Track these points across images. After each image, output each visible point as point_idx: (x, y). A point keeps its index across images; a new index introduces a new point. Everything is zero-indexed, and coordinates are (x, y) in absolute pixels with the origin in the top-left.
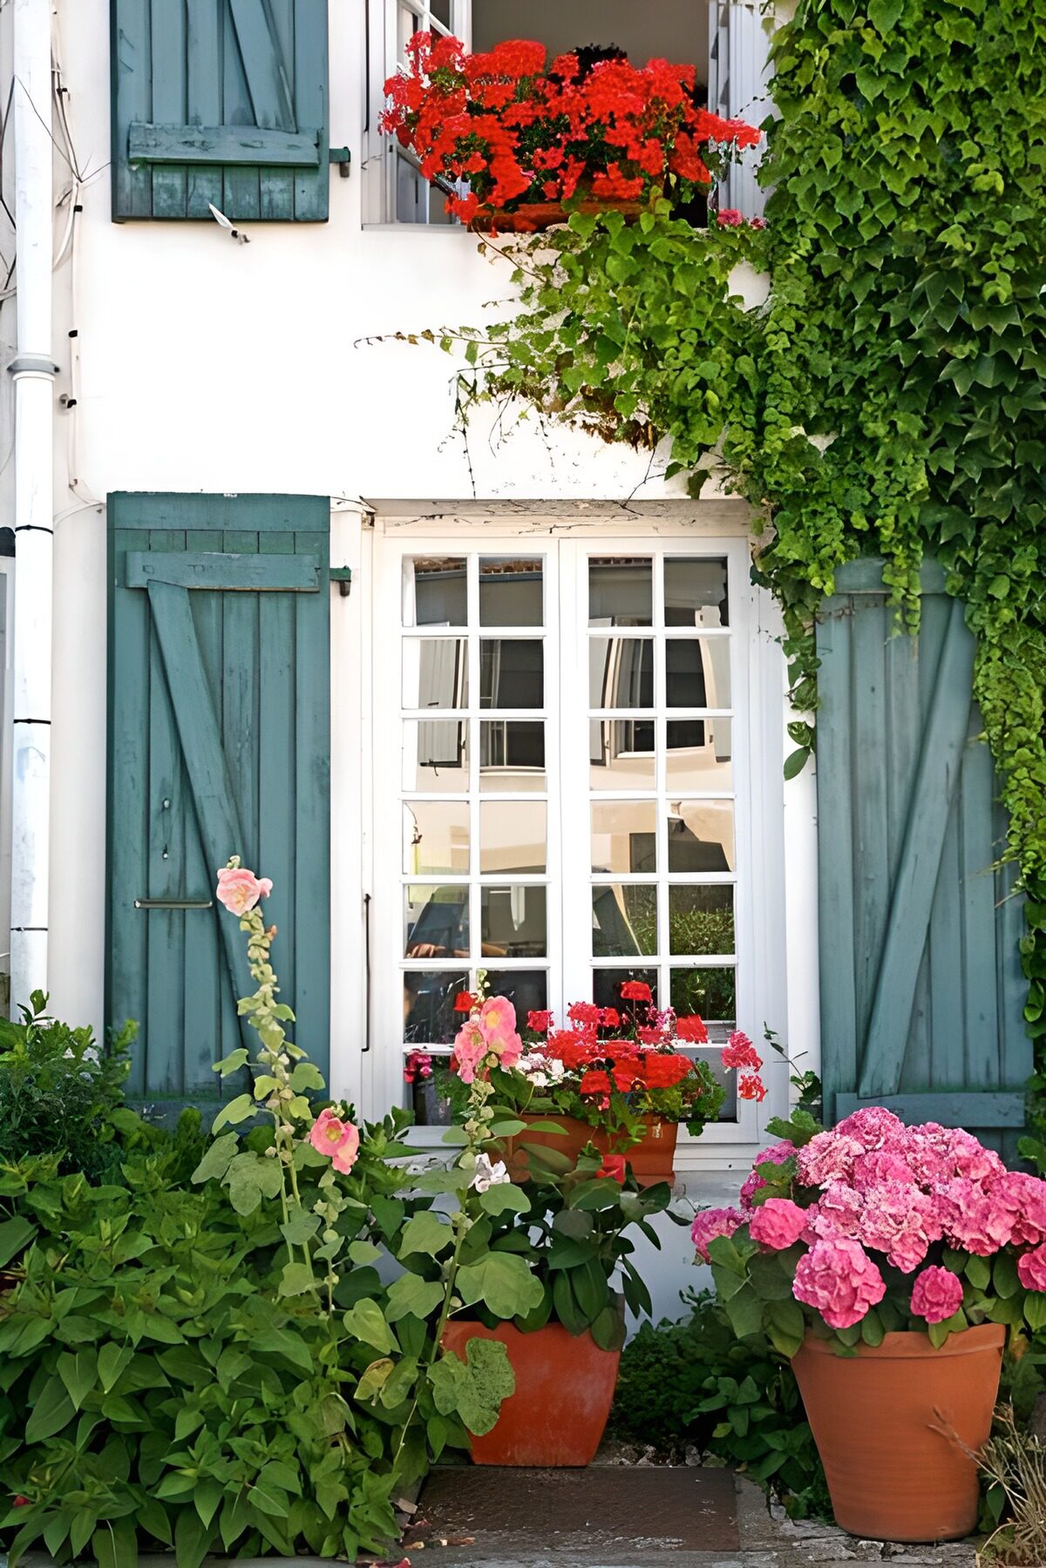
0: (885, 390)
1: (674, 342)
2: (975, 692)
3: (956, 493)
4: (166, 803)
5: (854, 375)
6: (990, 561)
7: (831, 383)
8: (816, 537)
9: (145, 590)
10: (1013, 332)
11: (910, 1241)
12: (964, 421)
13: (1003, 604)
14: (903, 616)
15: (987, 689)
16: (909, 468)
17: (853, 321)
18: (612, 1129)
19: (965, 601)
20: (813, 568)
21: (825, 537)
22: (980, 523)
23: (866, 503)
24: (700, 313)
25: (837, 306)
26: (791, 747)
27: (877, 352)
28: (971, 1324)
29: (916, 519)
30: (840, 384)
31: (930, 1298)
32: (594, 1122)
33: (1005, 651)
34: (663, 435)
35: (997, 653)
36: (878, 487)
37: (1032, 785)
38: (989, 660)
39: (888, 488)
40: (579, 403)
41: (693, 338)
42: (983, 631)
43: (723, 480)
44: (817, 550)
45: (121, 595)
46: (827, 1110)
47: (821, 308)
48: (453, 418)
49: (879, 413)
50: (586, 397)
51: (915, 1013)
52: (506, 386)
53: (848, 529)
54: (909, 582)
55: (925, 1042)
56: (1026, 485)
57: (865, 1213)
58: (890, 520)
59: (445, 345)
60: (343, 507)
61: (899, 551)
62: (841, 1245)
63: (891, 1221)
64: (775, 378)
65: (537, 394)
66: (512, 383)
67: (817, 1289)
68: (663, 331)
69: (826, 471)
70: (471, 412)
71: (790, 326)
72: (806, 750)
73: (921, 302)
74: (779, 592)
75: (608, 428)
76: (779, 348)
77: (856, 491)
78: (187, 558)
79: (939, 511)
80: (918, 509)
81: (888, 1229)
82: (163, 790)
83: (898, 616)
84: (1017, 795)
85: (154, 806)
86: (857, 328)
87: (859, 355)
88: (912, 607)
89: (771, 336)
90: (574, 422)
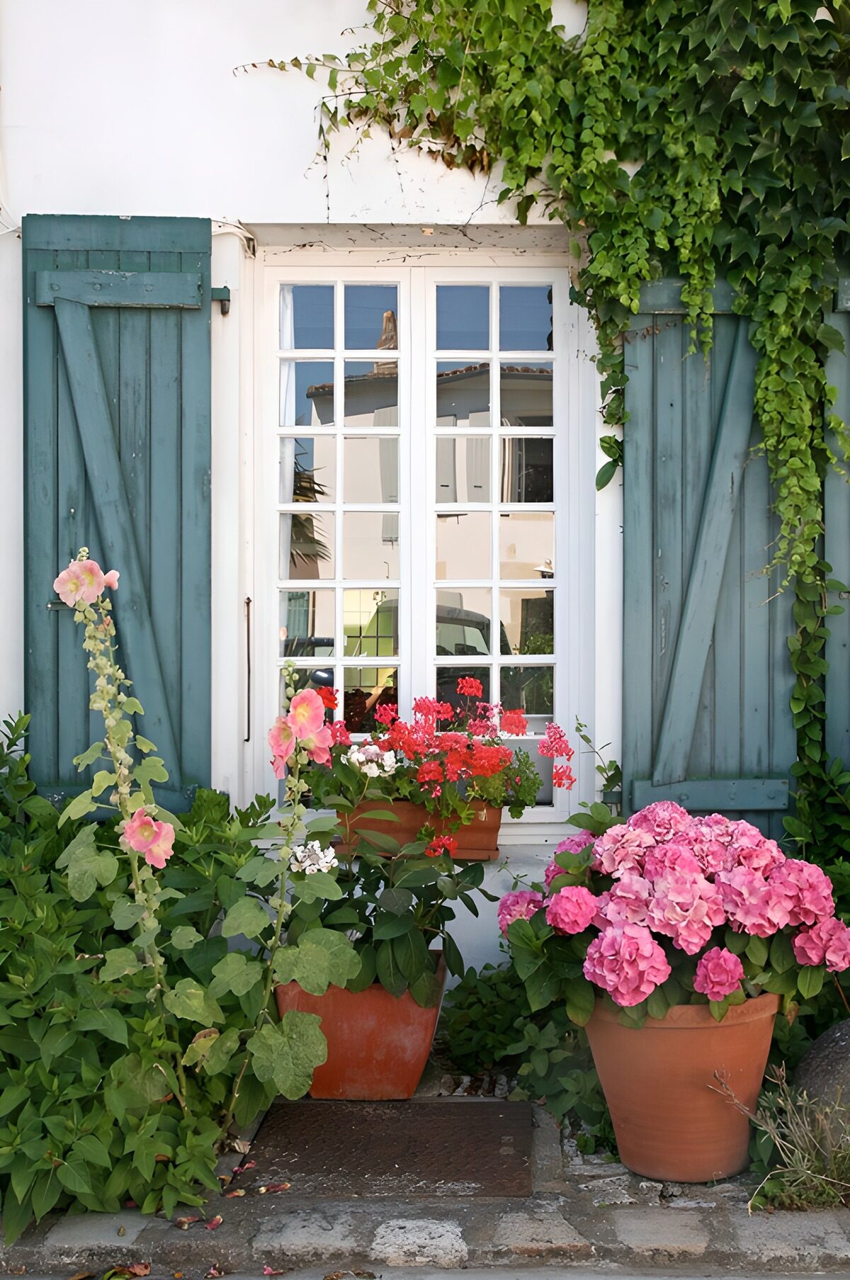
0: (684, 113)
1: (505, 66)
2: (755, 406)
3: (744, 215)
4: (72, 510)
5: (658, 98)
6: (772, 281)
7: (639, 108)
8: (625, 256)
9: (51, 308)
10: (792, 51)
11: (696, 926)
12: (752, 141)
13: (781, 320)
14: (698, 333)
15: (766, 401)
16: (703, 190)
17: (657, 45)
18: (445, 813)
19: (749, 319)
20: (622, 285)
21: (633, 256)
22: (764, 243)
23: (668, 224)
24: (528, 39)
25: (644, 33)
26: (603, 459)
27: (678, 76)
28: (748, 996)
29: (710, 240)
30: (646, 109)
31: (713, 979)
32: (430, 807)
33: (783, 366)
34: (496, 160)
35: (774, 368)
36: (678, 208)
37: (800, 492)
38: (768, 374)
39: (685, 210)
40: (425, 130)
41: (521, 63)
42: (764, 346)
43: (547, 206)
44: (625, 269)
45: (33, 313)
46: (625, 796)
47: (630, 34)
48: (316, 144)
49: (680, 136)
50: (431, 123)
51: (701, 707)
52: (363, 112)
53: (653, 249)
54: (704, 302)
55: (708, 736)
56: (802, 208)
57: (654, 901)
58: (688, 239)
59: (310, 73)
60: (223, 230)
61: (695, 271)
62: (630, 931)
63: (678, 909)
64: (590, 101)
65: (389, 120)
66: (367, 108)
67: (606, 973)
68: (496, 55)
69: (634, 194)
70: (331, 137)
71: (602, 48)
72: (615, 461)
73: (715, 26)
74: (593, 312)
75: (449, 154)
76: (593, 70)
77: (658, 211)
78: (88, 276)
79: (729, 233)
80: (712, 230)
81: (674, 916)
82: (69, 497)
83: (694, 334)
84: (788, 502)
85: (62, 513)
86: (661, 51)
87: (662, 79)
88: (705, 325)
89: (587, 59)
90: (420, 148)
